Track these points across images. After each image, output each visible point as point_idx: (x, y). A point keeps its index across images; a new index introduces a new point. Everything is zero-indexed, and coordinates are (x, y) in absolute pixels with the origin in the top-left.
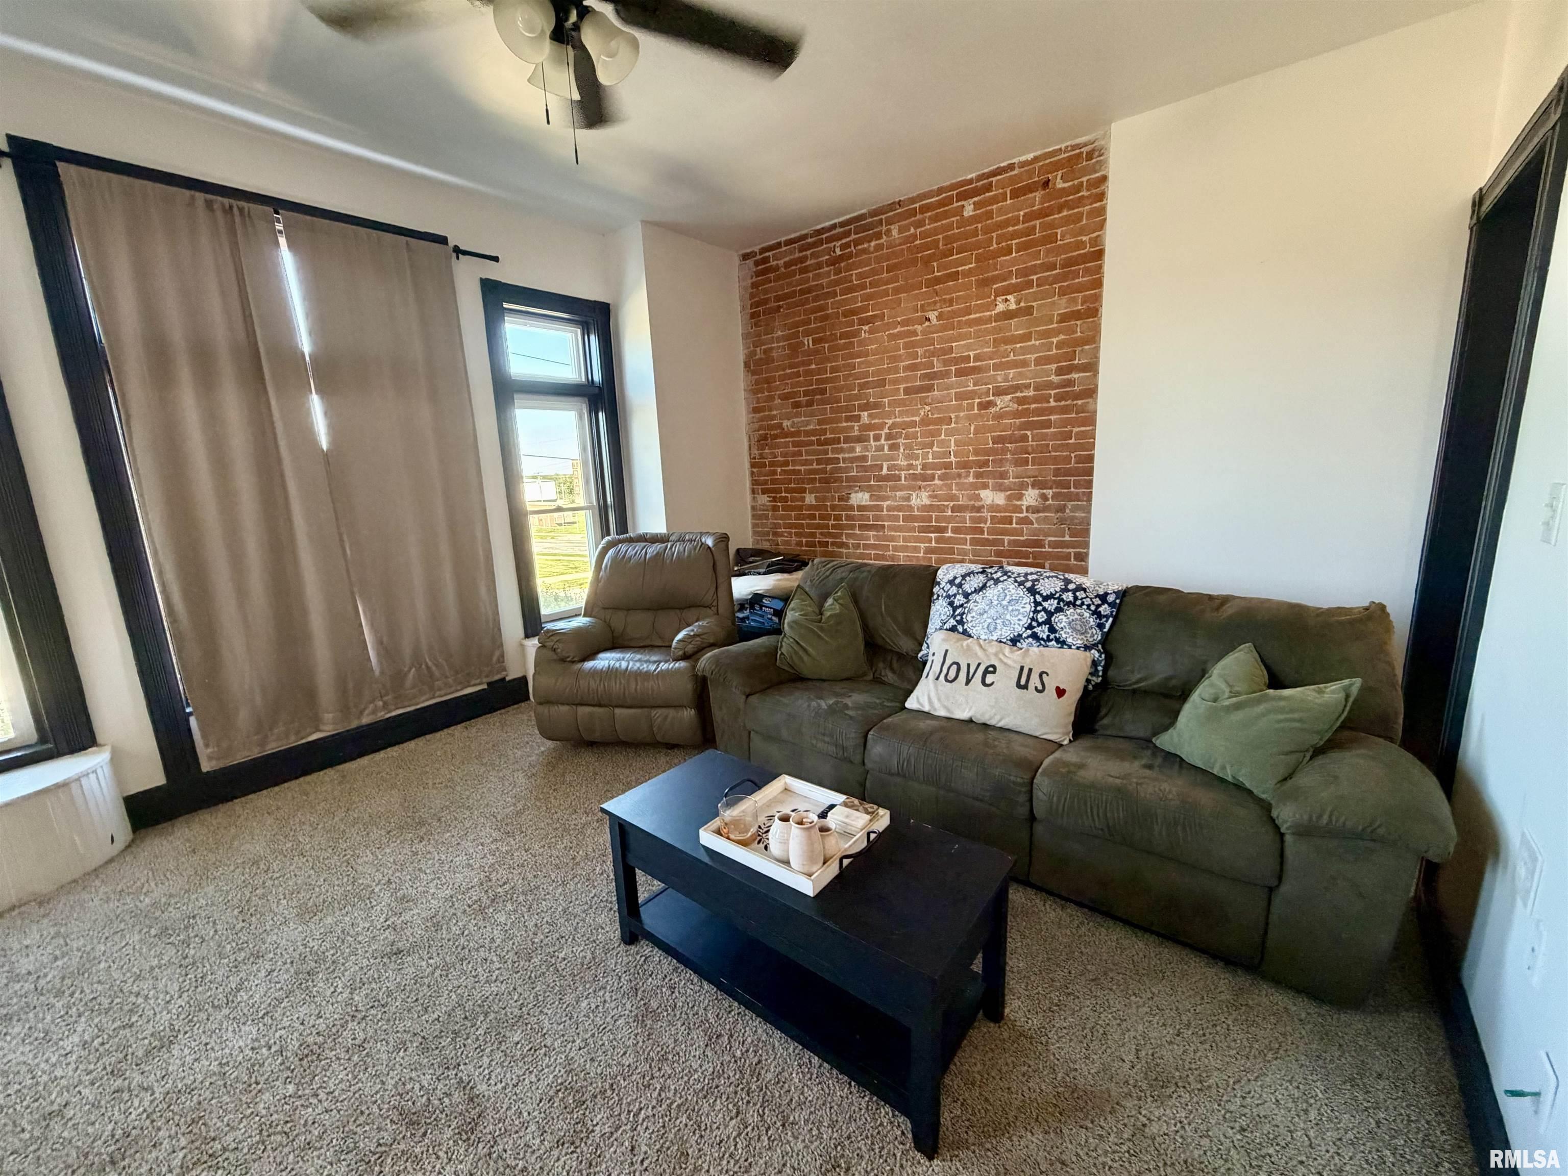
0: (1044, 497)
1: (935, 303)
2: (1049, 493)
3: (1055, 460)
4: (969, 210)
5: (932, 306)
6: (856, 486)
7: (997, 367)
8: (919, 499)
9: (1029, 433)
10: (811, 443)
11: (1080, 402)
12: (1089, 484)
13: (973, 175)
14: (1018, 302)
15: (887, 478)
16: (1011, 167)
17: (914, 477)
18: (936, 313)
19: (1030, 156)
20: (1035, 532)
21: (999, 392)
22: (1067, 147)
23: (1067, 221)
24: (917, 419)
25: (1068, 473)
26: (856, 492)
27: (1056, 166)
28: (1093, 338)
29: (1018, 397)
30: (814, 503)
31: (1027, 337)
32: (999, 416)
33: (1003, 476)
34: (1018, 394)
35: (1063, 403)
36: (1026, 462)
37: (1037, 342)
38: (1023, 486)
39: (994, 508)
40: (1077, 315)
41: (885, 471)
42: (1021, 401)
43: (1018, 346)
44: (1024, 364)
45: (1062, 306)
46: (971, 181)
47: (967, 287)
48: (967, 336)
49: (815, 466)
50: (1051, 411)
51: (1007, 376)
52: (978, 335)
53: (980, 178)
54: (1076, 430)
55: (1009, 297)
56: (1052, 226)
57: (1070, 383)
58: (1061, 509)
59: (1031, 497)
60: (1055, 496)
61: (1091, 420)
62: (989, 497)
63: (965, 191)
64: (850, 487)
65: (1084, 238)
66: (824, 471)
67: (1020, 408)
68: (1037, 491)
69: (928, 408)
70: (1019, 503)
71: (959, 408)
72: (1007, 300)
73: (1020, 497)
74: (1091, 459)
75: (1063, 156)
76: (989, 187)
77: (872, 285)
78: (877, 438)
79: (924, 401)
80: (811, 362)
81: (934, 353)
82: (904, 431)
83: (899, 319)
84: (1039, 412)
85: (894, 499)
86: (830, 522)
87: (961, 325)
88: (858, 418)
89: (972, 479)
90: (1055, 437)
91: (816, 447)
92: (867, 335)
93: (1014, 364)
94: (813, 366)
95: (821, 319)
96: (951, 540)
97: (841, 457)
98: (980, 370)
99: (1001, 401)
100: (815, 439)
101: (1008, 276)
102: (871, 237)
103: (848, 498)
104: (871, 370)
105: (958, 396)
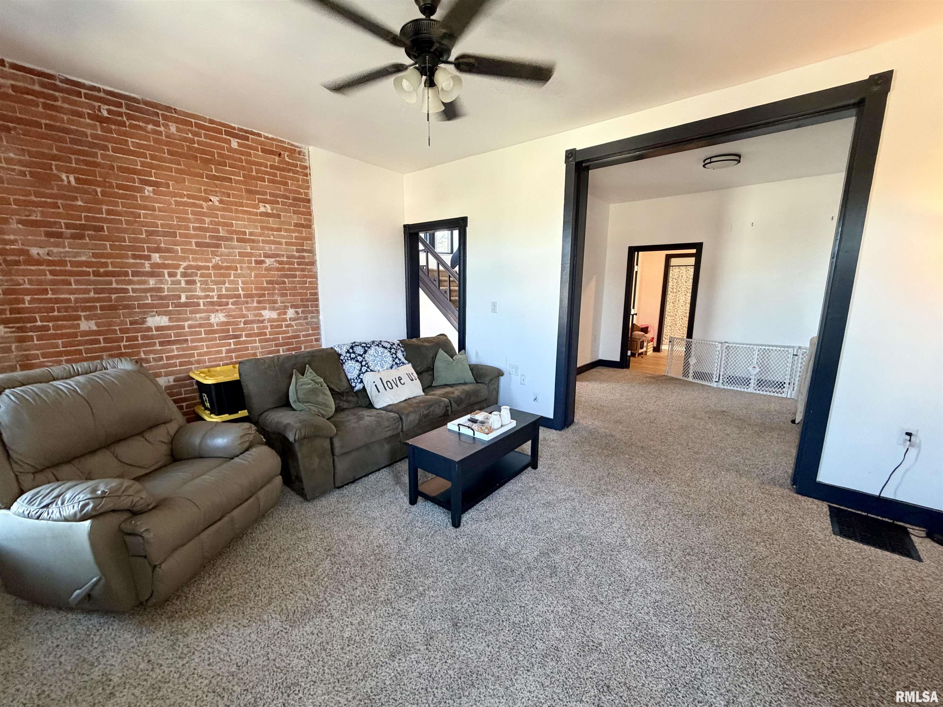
0: (297, 313)
1: (216, 192)
2: (300, 310)
3: (301, 294)
4: (234, 143)
5: (215, 194)
6: (153, 311)
7: (264, 242)
8: (217, 318)
9: (286, 280)
10: (88, 274)
11: (308, 267)
12: (317, 306)
13: (236, 126)
14: (272, 210)
15: (186, 305)
16: (259, 135)
17: (212, 304)
18: (217, 199)
19: (270, 136)
20: (296, 331)
21: (267, 256)
22: (289, 143)
23: (292, 179)
24: (210, 265)
25: (307, 300)
26: (154, 316)
27: (285, 149)
28: (311, 238)
29: (278, 261)
30: (95, 328)
31: (279, 230)
32: (268, 269)
33: (275, 302)
34: (278, 259)
35: (301, 266)
36: (286, 295)
37: (285, 234)
38: (286, 307)
39: (270, 320)
40: (302, 226)
41: (183, 299)
42: (280, 263)
43: (275, 233)
44: (280, 243)
46: (234, 128)
47: (240, 190)
48: (243, 220)
49: (92, 294)
50: (295, 270)
51: (271, 248)
52: (249, 220)
53: (241, 130)
54: (308, 280)
55: (266, 205)
56: (285, 177)
57: (303, 257)
58: (306, 318)
59: (291, 313)
60: (303, 312)
61: (315, 276)
62: (268, 314)
63: (232, 132)
64: (145, 313)
65: (301, 191)
67: (280, 266)
68: (293, 310)
69: (218, 258)
70: (285, 316)
71: (240, 262)
72: (265, 207)
73: (285, 313)
74: (316, 294)
75: (286, 146)
76: (247, 139)
77: (153, 157)
78: (171, 275)
79: (214, 254)
80: (76, 199)
81: (218, 224)
82: (198, 272)
83: (185, 193)
84: (290, 270)
85: (195, 319)
86: (122, 344)
87: (237, 211)
88: (148, 258)
89: (255, 304)
90: (299, 283)
91: (92, 278)
92: (152, 195)
93: (274, 242)
94: (80, 203)
95: (87, 163)
96: (245, 342)
97: (130, 287)
98: (253, 241)
99: (269, 261)
100: (91, 270)
101: (264, 193)
102: (148, 122)
103: (144, 321)
104: (159, 222)
105: (240, 254)
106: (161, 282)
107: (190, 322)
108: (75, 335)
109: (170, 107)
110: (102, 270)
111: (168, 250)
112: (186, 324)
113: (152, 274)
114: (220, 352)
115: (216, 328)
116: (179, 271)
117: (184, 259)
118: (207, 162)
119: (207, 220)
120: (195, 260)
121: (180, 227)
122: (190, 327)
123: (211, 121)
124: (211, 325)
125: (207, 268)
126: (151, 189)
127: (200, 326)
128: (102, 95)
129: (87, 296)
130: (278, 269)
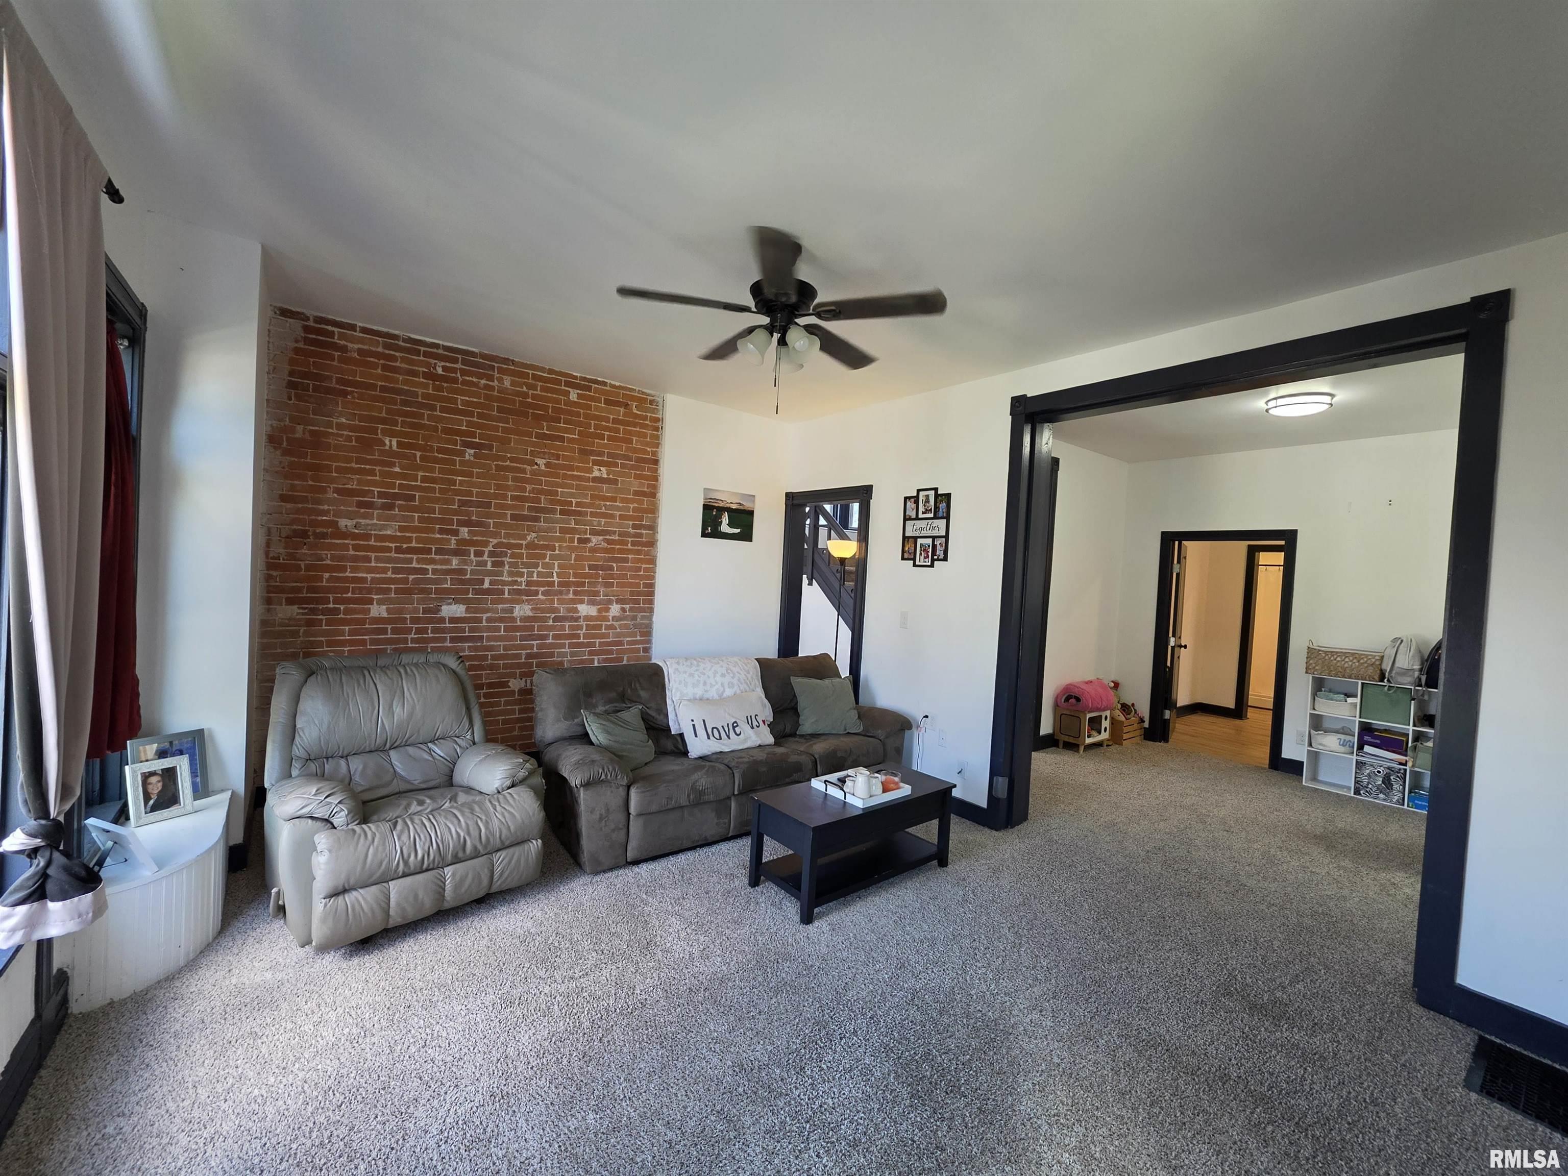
0: (623, 610)
1: (544, 453)
2: (627, 607)
3: (631, 585)
4: (573, 396)
5: (542, 455)
6: (450, 598)
7: (593, 514)
8: (522, 610)
9: (615, 565)
10: (389, 550)
11: (646, 549)
12: (651, 602)
13: (579, 375)
14: (608, 474)
15: (488, 592)
16: (604, 384)
17: (519, 592)
18: (544, 461)
19: (617, 384)
20: (618, 635)
21: (594, 533)
22: (639, 391)
23: (639, 434)
24: (524, 543)
25: (639, 594)
26: (450, 604)
27: (633, 398)
28: (653, 510)
29: (608, 539)
30: (385, 615)
31: (614, 499)
32: (593, 550)
33: (596, 594)
34: (608, 537)
35: (636, 548)
36: (612, 585)
37: (621, 505)
38: (610, 602)
39: (588, 618)
40: (644, 494)
41: (486, 585)
42: (608, 542)
43: (608, 503)
44: (612, 516)
45: (635, 486)
46: (576, 378)
47: (573, 450)
48: (570, 486)
49: (389, 574)
50: (629, 551)
51: (599, 523)
52: (578, 487)
53: (584, 379)
54: (644, 566)
55: (602, 468)
56: (630, 433)
57: (640, 536)
58: (634, 618)
60: (631, 609)
61: (653, 561)
62: (585, 609)
63: (572, 382)
64: (442, 600)
65: (649, 449)
66: (406, 581)
67: (609, 546)
68: (619, 606)
69: (534, 535)
70: (607, 614)
71: (560, 540)
72: (600, 470)
73: (607, 610)
74: (652, 586)
75: (636, 394)
76: (589, 389)
77: (480, 416)
78: (479, 554)
79: (531, 529)
80: (392, 465)
81: (541, 492)
82: (509, 551)
83: (509, 455)
84: (621, 551)
85: (495, 611)
86: (410, 637)
87: (565, 476)
88: (455, 533)
89: (571, 596)
90: (630, 569)
91: (393, 554)
92: (472, 459)
93: (604, 515)
94: (397, 469)
95: (413, 425)
96: (552, 646)
97: (430, 567)
98: (579, 513)
99: (595, 540)
100: (393, 545)
101: (601, 454)
102: (481, 376)
103: (438, 610)
104: (475, 490)
105: (562, 530)
106: (465, 562)
107: (489, 615)
108: (362, 622)
109: (508, 359)
110: (405, 546)
111: (479, 524)
112: (485, 616)
113: (456, 553)
114: (518, 656)
115: (519, 623)
116: (486, 550)
117: (495, 535)
118: (538, 418)
119: (528, 487)
120: (507, 536)
121: (496, 496)
122: (489, 620)
123: (551, 371)
124: (513, 619)
125: (520, 546)
126: (472, 451)
127: (501, 620)
128: (440, 351)
129: (384, 576)
130: (606, 551)
